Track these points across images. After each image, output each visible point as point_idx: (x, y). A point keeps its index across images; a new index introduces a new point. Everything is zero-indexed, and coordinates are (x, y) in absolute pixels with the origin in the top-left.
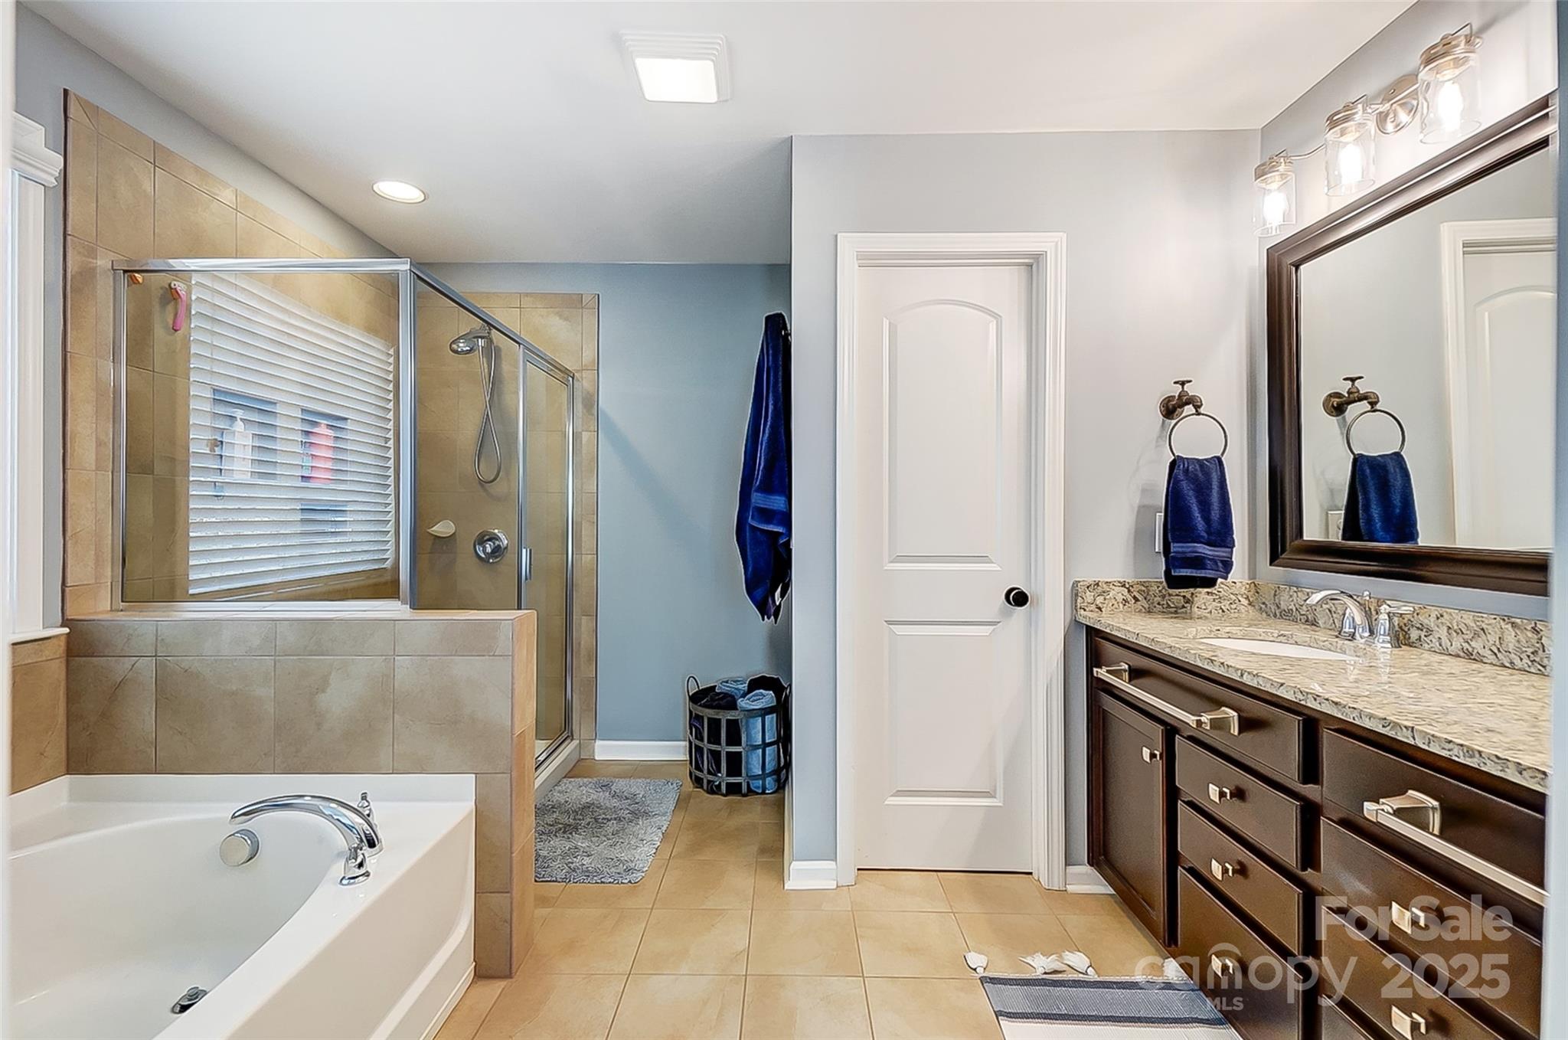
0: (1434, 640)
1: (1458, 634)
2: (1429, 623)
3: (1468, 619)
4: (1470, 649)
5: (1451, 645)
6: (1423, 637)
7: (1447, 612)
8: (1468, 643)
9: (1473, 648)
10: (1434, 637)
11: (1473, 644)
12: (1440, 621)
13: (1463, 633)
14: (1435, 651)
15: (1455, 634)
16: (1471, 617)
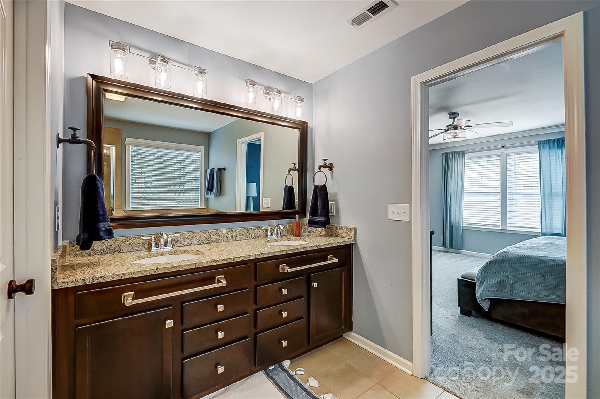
0: (179, 243)
1: (187, 239)
2: (177, 238)
3: (191, 234)
4: (191, 242)
5: (185, 243)
6: (175, 243)
7: (183, 233)
8: (190, 241)
9: (192, 242)
10: (179, 242)
11: (192, 241)
12: (181, 236)
13: (189, 238)
14: (179, 246)
15: (186, 239)
16: (191, 233)
